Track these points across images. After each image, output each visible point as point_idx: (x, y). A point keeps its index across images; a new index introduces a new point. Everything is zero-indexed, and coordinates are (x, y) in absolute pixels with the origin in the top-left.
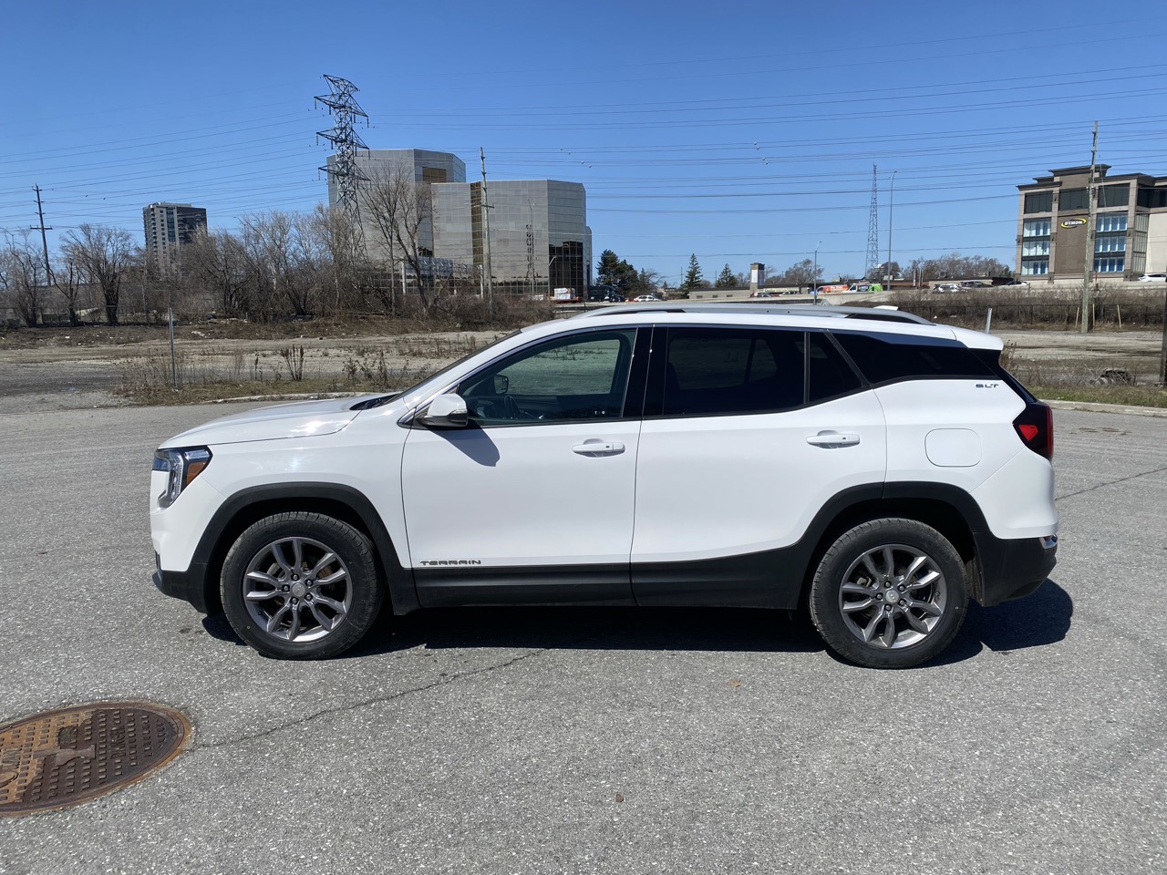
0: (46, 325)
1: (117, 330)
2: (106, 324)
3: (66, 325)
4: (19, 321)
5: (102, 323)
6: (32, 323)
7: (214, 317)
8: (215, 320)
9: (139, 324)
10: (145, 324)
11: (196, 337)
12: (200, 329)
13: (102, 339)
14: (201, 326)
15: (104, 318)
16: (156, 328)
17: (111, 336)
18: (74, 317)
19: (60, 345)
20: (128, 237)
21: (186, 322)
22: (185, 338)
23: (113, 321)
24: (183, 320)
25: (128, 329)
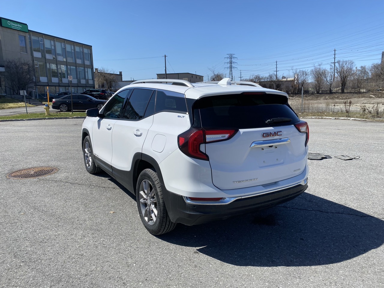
0: (322, 93)
1: (344, 94)
2: (341, 93)
3: (328, 93)
4: (315, 92)
5: (339, 93)
6: (318, 93)
7: (381, 90)
8: (380, 91)
9: (351, 93)
10: (354, 93)
11: (371, 97)
12: (373, 95)
13: (338, 98)
14: (374, 94)
15: (340, 91)
16: (357, 94)
17: (341, 97)
18: (330, 90)
19: (324, 100)
20: (353, 63)
21: (369, 92)
22: (367, 98)
23: (343, 92)
24: (369, 91)
25: (348, 94)
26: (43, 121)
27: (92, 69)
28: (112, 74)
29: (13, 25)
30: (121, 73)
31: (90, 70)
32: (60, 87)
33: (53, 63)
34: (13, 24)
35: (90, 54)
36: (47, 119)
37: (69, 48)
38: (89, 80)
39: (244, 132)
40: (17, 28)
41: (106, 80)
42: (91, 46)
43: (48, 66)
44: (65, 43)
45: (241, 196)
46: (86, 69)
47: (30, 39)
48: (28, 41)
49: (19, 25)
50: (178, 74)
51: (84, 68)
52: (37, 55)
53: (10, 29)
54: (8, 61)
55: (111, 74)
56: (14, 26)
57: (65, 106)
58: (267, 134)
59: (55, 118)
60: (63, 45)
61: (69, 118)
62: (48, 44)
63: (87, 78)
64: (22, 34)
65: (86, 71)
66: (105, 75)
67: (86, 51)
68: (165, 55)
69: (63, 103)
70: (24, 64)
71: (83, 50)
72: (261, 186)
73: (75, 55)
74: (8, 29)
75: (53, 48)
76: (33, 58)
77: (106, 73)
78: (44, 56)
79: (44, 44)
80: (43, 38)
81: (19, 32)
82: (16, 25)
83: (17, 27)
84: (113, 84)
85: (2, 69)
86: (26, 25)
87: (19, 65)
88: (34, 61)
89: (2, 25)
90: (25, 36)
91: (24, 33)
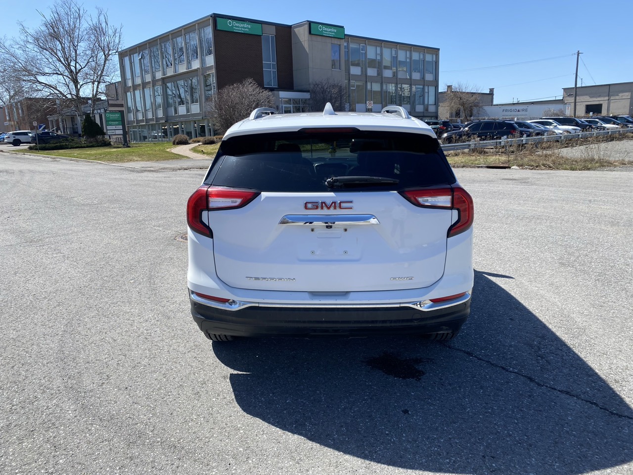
27: (437, 87)
28: (474, 93)
29: (325, 31)
30: (492, 90)
31: (432, 90)
33: (376, 82)
34: (326, 29)
35: (436, 62)
37: (402, 56)
38: (429, 106)
39: (267, 198)
40: (330, 34)
41: (463, 104)
42: (439, 49)
43: (369, 87)
44: (397, 49)
45: (258, 303)
46: (426, 88)
47: (347, 47)
48: (343, 50)
49: (333, 30)
50: (609, 85)
51: (424, 86)
52: (355, 71)
53: (320, 37)
54: (314, 83)
55: (472, 93)
56: (327, 31)
58: (316, 205)
60: (394, 52)
62: (371, 52)
63: (426, 103)
64: (336, 41)
65: (426, 91)
66: (462, 96)
67: (429, 58)
68: (578, 51)
70: (334, 86)
71: (424, 57)
72: (307, 293)
73: (412, 66)
74: (318, 37)
75: (379, 58)
76: (349, 76)
77: (464, 93)
78: (364, 72)
79: (366, 53)
80: (366, 44)
81: (333, 39)
83: (331, 32)
84: (475, 110)
85: (307, 96)
86: (342, 27)
87: (327, 88)
88: (349, 80)
89: (312, 33)
90: (340, 45)
91: (339, 40)
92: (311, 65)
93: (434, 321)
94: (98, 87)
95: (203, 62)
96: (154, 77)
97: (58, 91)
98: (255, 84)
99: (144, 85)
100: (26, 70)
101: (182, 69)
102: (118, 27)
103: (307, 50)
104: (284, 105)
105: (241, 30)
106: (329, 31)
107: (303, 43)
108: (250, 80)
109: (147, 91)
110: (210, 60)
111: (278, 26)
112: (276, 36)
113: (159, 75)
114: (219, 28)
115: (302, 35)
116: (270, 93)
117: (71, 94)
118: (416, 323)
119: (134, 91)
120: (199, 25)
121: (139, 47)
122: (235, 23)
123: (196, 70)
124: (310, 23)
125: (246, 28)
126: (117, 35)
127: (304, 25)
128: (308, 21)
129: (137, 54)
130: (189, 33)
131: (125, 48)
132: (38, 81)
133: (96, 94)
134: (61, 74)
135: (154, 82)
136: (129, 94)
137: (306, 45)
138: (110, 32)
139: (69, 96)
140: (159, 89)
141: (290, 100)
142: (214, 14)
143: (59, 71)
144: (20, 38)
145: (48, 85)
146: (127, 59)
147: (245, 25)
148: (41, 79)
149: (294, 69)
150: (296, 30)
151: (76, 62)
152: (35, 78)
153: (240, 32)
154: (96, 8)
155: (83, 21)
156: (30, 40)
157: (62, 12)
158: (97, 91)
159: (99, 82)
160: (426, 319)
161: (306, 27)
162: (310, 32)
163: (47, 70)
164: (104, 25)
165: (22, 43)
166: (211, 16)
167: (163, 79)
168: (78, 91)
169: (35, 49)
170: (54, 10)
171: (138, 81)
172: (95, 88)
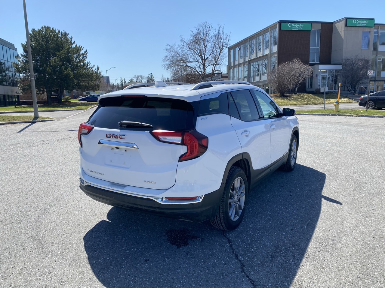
26: (326, 116)
29: (358, 23)
32: (376, 82)
36: (330, 115)
39: (95, 130)
40: (363, 25)
47: (377, 32)
48: (372, 35)
49: (364, 22)
52: (383, 48)
53: (354, 27)
54: (346, 58)
56: (360, 23)
57: (372, 103)
59: (337, 115)
61: (353, 116)
64: (367, 30)
69: (371, 100)
70: (361, 60)
72: (109, 182)
74: (352, 28)
76: (376, 53)
81: (364, 28)
82: (362, 22)
85: (339, 67)
86: (373, 19)
87: (355, 62)
88: (377, 55)
89: (348, 25)
90: (370, 32)
91: (370, 28)
92: (344, 46)
93: (169, 211)
94: (215, 67)
95: (271, 50)
96: (244, 60)
97: (196, 70)
98: (299, 61)
99: (239, 65)
100: (182, 60)
101: (260, 55)
102: (229, 34)
103: (343, 37)
104: (321, 74)
105: (297, 29)
106: (362, 23)
107: (340, 33)
108: (296, 60)
109: (240, 68)
110: (275, 49)
111: (323, 24)
112: (321, 30)
113: (247, 59)
114: (282, 29)
115: (340, 28)
116: (310, 67)
117: (201, 71)
118: (158, 210)
119: (234, 68)
120: (271, 28)
121: (239, 44)
122: (293, 25)
123: (267, 55)
124: (346, 19)
125: (300, 27)
126: (228, 38)
127: (342, 20)
128: (345, 18)
129: (237, 48)
130: (265, 33)
131: (231, 45)
132: (187, 65)
133: (214, 71)
134: (198, 62)
135: (244, 63)
136: (231, 70)
137: (342, 34)
138: (225, 37)
139: (200, 73)
140: (246, 67)
141: (327, 71)
142: (280, 21)
143: (197, 60)
144: (181, 44)
145: (191, 67)
146: (232, 51)
147: (300, 25)
148: (189, 64)
149: (333, 50)
150: (336, 25)
151: (205, 55)
152: (186, 64)
153: (296, 30)
154: (218, 25)
155: (211, 32)
156: (185, 44)
157: (201, 28)
158: (214, 70)
159: (216, 65)
160: (163, 209)
161: (344, 22)
162: (346, 25)
163: (191, 60)
164: (221, 33)
165: (181, 46)
166: (278, 22)
167: (249, 61)
168: (205, 69)
169: (187, 49)
170: (197, 28)
171: (237, 63)
172: (214, 68)
